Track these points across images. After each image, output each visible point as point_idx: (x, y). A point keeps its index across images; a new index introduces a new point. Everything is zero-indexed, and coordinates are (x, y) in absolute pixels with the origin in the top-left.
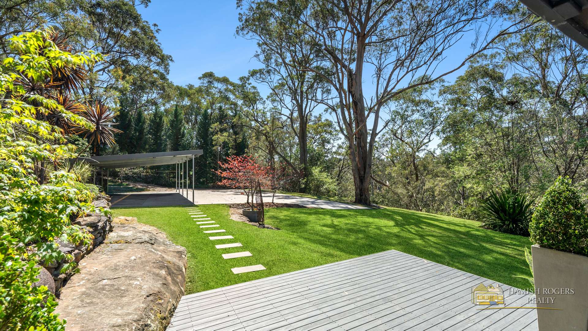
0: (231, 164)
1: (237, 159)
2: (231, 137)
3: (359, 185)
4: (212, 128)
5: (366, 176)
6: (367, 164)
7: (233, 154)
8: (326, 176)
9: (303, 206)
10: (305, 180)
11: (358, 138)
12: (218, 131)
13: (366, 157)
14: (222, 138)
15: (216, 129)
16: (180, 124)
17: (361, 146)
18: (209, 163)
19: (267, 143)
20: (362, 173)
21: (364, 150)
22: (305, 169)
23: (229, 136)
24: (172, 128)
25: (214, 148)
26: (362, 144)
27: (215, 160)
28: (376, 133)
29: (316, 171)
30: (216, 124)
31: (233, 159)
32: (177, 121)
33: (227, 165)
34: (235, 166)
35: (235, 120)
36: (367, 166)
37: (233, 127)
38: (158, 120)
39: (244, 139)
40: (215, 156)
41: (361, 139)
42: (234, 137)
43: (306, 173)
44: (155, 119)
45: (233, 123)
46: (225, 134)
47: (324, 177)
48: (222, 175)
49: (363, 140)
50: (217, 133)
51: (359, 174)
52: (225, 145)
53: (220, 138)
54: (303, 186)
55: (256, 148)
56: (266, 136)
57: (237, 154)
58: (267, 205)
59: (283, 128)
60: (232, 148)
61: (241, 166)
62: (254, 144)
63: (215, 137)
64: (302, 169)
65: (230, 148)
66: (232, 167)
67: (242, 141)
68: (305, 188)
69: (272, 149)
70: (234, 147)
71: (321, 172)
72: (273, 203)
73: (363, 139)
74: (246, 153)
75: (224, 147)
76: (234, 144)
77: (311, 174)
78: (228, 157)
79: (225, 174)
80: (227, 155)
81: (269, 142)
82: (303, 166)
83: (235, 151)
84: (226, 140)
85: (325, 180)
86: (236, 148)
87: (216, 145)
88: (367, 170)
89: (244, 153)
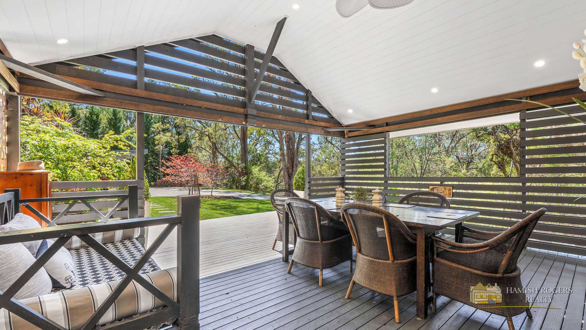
0: (174, 162)
1: (180, 158)
2: (174, 137)
3: (288, 181)
4: (154, 128)
5: (293, 174)
6: (294, 163)
7: (176, 154)
8: (265, 175)
9: (240, 198)
10: (245, 178)
11: (288, 142)
12: (160, 131)
13: (294, 158)
14: (165, 137)
15: (158, 128)
16: (120, 122)
17: (290, 149)
18: (151, 162)
19: (210, 144)
20: (291, 171)
21: (292, 152)
22: (246, 168)
23: (171, 136)
24: (110, 126)
25: (156, 148)
26: (291, 147)
27: (157, 159)
28: (302, 138)
29: (255, 170)
30: (158, 124)
31: (176, 158)
32: (116, 119)
33: (170, 163)
34: (178, 164)
35: (178, 121)
36: (295, 165)
37: (176, 127)
38: (95, 118)
39: (187, 139)
40: (157, 155)
41: (290, 143)
42: (177, 137)
43: (246, 172)
44: (92, 117)
45: (176, 124)
46: (168, 134)
47: (263, 175)
48: (166, 172)
49: (291, 144)
50: (159, 133)
51: (288, 172)
52: (168, 144)
53: (162, 138)
54: (244, 183)
55: (199, 148)
56: (209, 138)
57: (180, 154)
58: (206, 197)
59: (226, 130)
60: (175, 148)
61: (183, 164)
62: (198, 144)
63: (157, 137)
64: (243, 168)
65: (172, 148)
66: (175, 165)
67: (186, 141)
68: (246, 185)
69: (215, 149)
70: (177, 147)
71: (260, 170)
72: (211, 195)
73: (291, 142)
74: (189, 152)
75: (166, 147)
76: (177, 144)
77: (251, 173)
78: (171, 156)
79: (168, 171)
80: (170, 154)
81: (212, 142)
82: (244, 165)
83: (178, 151)
84: (169, 140)
85: (263, 178)
86: (179, 147)
87: (158, 144)
88: (294, 169)
89: (187, 152)
